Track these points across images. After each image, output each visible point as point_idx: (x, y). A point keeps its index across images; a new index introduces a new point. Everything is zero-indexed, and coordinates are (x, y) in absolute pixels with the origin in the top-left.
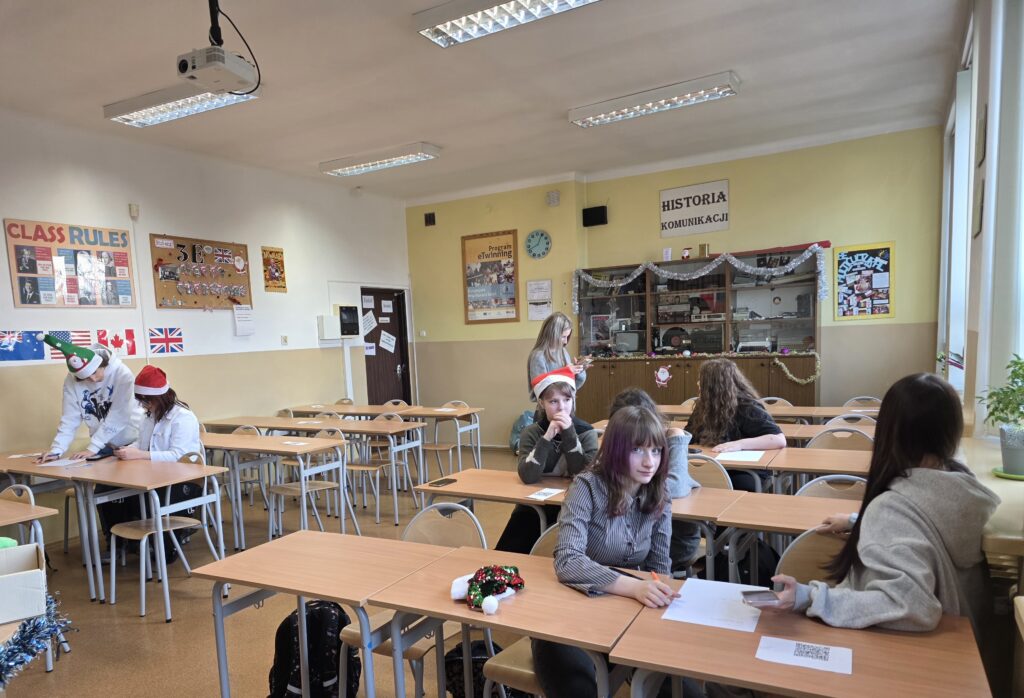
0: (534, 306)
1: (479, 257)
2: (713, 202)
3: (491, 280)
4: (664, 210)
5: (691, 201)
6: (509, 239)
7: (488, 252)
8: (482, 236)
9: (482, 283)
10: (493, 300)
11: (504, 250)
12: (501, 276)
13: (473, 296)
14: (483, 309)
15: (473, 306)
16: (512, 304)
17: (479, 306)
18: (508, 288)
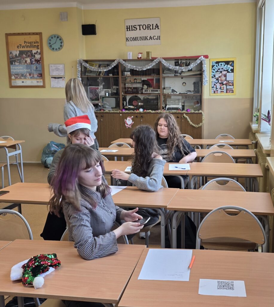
0: (54, 79)
1: (18, 47)
2: (153, 29)
3: (26, 62)
4: (127, 30)
5: (141, 27)
6: (37, 38)
7: (23, 44)
8: (19, 34)
9: (20, 63)
10: (28, 74)
11: (34, 45)
12: (32, 60)
13: (14, 71)
14: (22, 79)
15: (15, 77)
16: (40, 77)
17: (19, 77)
18: (38, 67)
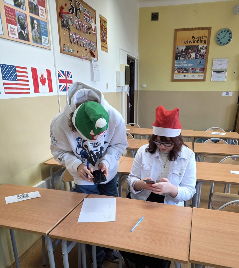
0: (216, 73)
1: (185, 43)
3: (191, 56)
6: (205, 33)
7: (191, 40)
8: (188, 29)
10: (191, 69)
11: (202, 39)
12: (197, 55)
13: (178, 65)
14: (183, 73)
15: (177, 71)
16: (202, 71)
17: (181, 72)
18: (201, 61)
